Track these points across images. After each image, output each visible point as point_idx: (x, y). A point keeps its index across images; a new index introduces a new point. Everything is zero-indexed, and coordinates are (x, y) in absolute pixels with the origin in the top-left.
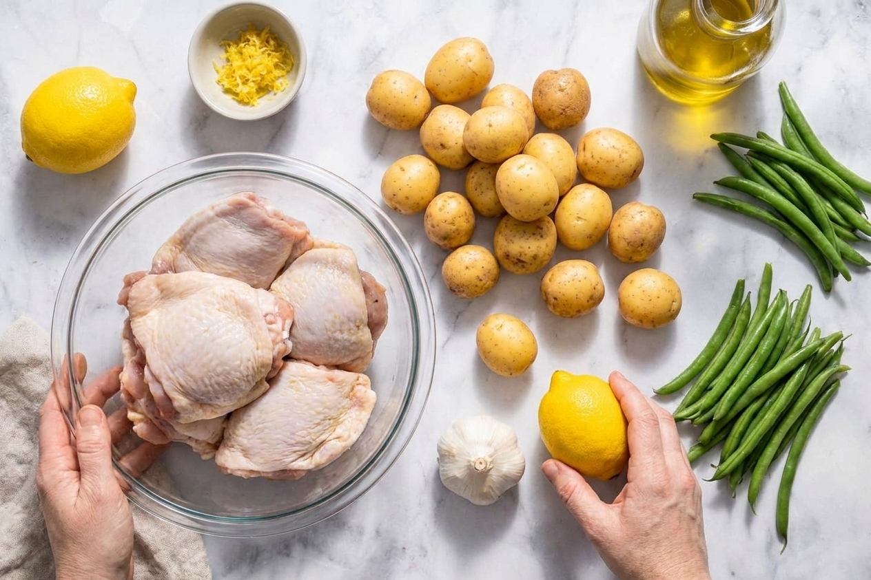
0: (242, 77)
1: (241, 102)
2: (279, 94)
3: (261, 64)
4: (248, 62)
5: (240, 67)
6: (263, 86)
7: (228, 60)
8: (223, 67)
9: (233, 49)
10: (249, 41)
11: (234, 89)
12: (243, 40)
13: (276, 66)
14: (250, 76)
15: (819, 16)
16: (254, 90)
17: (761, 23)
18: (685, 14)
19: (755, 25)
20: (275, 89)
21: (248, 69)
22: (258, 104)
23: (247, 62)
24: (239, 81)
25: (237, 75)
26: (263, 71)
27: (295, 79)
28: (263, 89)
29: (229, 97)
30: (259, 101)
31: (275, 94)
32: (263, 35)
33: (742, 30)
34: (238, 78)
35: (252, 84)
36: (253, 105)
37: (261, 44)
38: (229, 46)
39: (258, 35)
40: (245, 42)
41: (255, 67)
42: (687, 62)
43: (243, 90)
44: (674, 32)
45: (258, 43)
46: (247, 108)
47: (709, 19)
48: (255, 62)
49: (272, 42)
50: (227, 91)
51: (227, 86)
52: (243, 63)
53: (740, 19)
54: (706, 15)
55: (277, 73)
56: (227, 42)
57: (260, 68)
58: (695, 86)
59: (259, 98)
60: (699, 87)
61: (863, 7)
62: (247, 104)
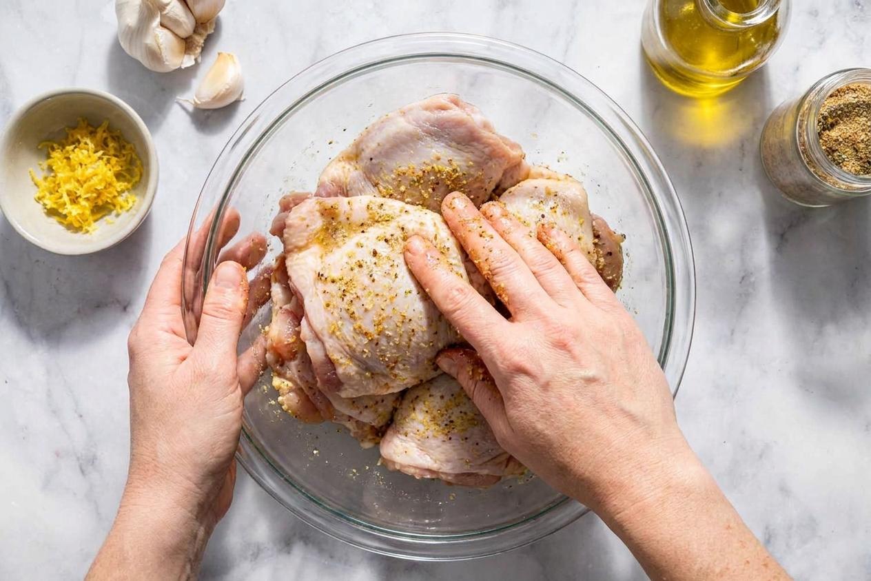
0: (69, 193)
1: (70, 227)
2: (124, 214)
3: (96, 175)
4: (79, 171)
5: (68, 181)
6: (100, 203)
7: (50, 169)
8: (46, 178)
9: (57, 155)
10: (79, 142)
11: (60, 211)
12: (71, 139)
13: (119, 176)
14: (81, 192)
15: (816, 16)
16: (88, 212)
17: (765, 16)
18: (689, 7)
19: (760, 17)
20: (118, 207)
21: (78, 181)
22: (94, 230)
23: (76, 172)
24: (66, 198)
25: (63, 190)
26: (100, 184)
27: (144, 195)
28: (101, 208)
29: (53, 221)
30: (94, 225)
31: (118, 215)
32: (100, 134)
33: (748, 22)
34: (65, 195)
35: (84, 203)
36: (87, 232)
37: (96, 146)
38: (53, 149)
39: (92, 134)
40: (73, 143)
41: (88, 179)
42: (691, 55)
43: (73, 211)
44: (678, 26)
45: (91, 146)
46: (79, 236)
47: (713, 11)
48: (89, 172)
49: (111, 144)
50: (52, 212)
51: (50, 204)
52: (71, 174)
53: (746, 10)
54: (711, 8)
55: (120, 185)
56: (50, 144)
57: (95, 180)
58: (700, 79)
59: (95, 221)
60: (703, 80)
61: (860, 7)
62: (77, 230)
